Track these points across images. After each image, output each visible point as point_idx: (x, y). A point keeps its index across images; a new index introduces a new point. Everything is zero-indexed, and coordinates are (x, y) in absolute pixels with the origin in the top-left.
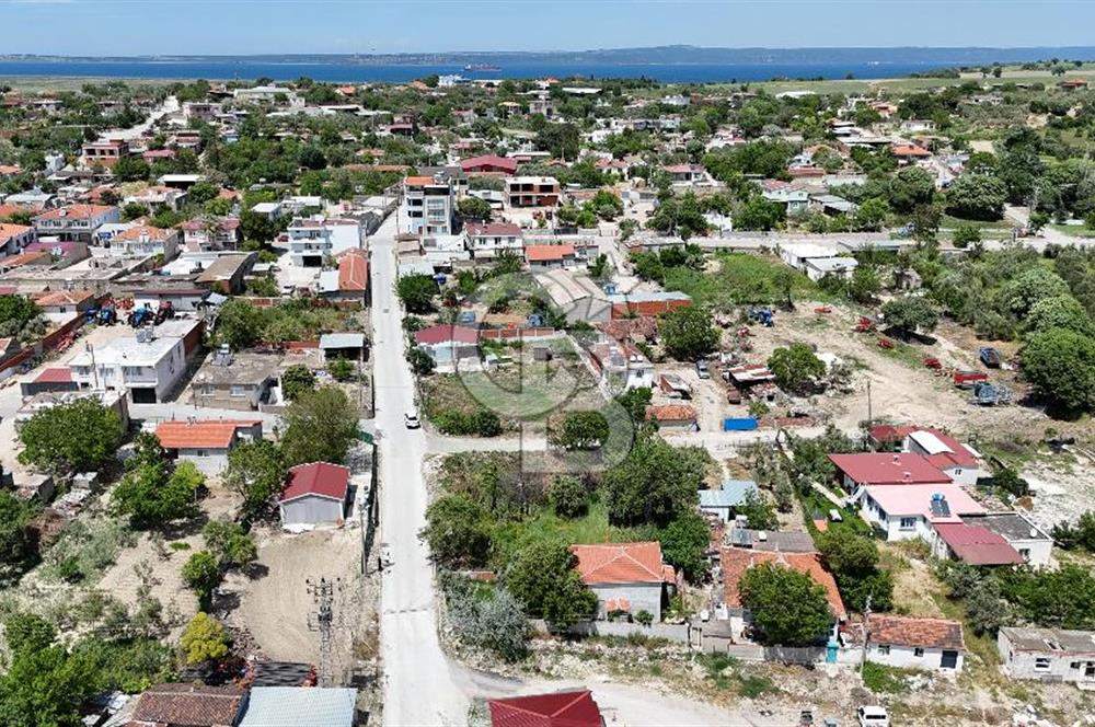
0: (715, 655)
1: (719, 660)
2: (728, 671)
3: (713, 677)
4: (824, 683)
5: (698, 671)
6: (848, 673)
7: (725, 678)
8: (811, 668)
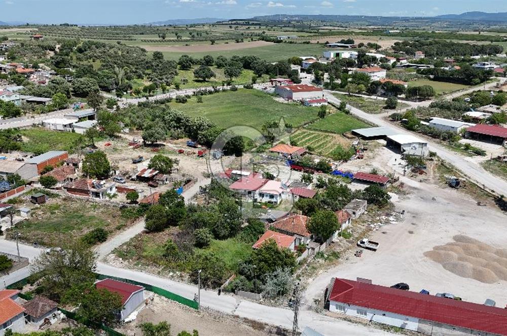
0: (318, 253)
1: (320, 254)
2: (326, 256)
3: (326, 259)
4: (342, 244)
5: (321, 261)
6: (339, 238)
7: (328, 258)
8: (333, 242)
